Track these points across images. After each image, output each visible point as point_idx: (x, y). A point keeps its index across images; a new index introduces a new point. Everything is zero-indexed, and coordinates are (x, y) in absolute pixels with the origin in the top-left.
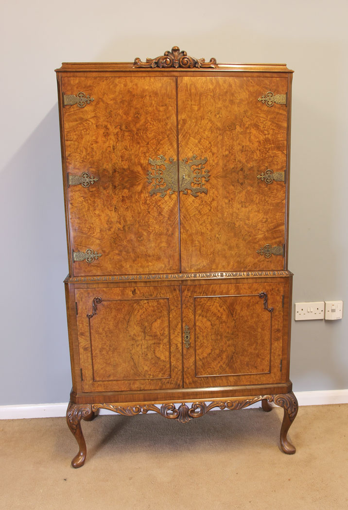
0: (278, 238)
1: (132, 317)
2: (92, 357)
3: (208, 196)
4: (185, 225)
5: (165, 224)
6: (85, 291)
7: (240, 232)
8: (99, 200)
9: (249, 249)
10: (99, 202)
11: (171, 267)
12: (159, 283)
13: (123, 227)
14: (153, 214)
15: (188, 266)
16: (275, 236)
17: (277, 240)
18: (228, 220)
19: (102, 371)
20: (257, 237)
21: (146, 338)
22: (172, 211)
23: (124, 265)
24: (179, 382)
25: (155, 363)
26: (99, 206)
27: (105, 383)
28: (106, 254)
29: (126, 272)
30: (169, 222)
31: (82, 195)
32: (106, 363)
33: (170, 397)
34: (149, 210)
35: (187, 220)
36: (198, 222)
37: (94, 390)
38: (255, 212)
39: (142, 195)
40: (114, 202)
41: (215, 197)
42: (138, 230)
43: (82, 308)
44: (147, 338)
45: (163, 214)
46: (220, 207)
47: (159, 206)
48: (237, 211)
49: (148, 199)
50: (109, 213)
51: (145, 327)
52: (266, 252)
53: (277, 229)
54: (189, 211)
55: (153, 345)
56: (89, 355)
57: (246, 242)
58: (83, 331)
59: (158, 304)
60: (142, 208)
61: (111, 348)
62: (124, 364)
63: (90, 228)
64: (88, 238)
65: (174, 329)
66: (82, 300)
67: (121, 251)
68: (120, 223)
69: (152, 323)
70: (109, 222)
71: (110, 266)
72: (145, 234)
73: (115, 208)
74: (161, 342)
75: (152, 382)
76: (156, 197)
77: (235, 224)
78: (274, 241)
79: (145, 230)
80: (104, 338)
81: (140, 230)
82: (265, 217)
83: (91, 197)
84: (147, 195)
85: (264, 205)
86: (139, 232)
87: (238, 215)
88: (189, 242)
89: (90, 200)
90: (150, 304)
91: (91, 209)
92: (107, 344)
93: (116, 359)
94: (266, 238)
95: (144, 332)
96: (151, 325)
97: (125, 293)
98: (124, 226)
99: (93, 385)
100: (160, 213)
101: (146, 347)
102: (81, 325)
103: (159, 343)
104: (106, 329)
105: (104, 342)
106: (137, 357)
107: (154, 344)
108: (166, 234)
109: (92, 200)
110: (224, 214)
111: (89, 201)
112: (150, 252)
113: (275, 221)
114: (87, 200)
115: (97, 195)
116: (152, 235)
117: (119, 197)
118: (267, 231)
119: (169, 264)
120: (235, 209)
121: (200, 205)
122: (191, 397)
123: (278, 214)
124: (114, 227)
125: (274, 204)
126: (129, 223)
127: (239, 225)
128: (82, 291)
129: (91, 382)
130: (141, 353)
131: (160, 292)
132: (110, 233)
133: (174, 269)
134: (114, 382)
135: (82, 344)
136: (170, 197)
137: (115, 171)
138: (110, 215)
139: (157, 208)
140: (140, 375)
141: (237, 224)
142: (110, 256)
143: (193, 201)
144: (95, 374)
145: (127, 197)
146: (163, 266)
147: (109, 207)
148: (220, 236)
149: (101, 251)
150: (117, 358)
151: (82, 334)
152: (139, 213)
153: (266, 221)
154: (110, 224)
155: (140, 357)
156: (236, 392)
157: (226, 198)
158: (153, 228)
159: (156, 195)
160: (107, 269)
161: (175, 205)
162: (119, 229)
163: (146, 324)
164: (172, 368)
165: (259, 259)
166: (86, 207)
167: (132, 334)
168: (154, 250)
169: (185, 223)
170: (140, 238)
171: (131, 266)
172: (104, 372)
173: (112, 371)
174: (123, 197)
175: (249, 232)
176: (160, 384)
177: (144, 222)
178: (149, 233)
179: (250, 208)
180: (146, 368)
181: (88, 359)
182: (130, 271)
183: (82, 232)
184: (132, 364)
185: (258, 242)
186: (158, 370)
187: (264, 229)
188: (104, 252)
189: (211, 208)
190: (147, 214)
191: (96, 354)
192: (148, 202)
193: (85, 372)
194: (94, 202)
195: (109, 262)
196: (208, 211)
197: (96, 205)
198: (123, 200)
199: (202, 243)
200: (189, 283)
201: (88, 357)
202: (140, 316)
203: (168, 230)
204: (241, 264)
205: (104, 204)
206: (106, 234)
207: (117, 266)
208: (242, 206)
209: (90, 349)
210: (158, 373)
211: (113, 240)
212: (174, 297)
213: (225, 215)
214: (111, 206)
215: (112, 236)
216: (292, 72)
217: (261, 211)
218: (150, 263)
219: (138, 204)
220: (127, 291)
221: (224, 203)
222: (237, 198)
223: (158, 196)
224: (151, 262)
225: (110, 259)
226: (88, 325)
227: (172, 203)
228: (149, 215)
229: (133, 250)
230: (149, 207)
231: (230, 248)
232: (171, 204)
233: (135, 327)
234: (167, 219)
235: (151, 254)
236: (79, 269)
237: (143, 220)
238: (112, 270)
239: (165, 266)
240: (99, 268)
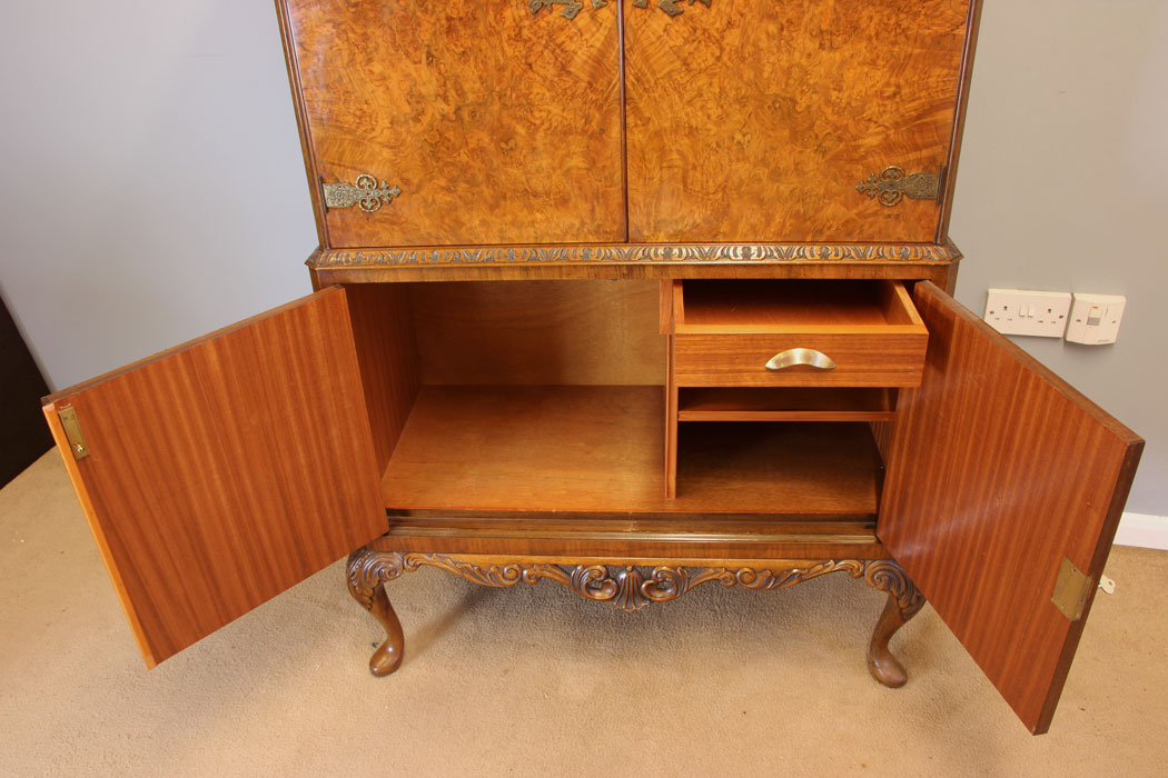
0: (927, 146)
3: (714, 10)
4: (641, 105)
5: (578, 103)
7: (811, 127)
8: (379, 32)
9: (835, 180)
10: (379, 36)
11: (599, 226)
12: (564, 270)
13: (455, 113)
14: (542, 72)
15: (648, 223)
16: (919, 141)
17: (925, 153)
18: (773, 90)
20: (861, 142)
22: (598, 61)
23: (465, 218)
26: (382, 50)
28: (413, 189)
29: (472, 238)
30: (592, 96)
31: (327, 17)
33: (597, 550)
34: (532, 59)
35: (645, 90)
36: (681, 97)
38: (863, 63)
39: (508, 13)
40: (425, 36)
41: (736, 17)
42: (499, 120)
45: (572, 69)
46: (749, 49)
47: (559, 46)
48: (804, 62)
49: (527, 23)
50: (411, 69)
52: (886, 188)
53: (928, 120)
54: (652, 61)
57: (828, 157)
60: (509, 51)
63: (362, 116)
64: (359, 144)
67: (453, 180)
68: (445, 99)
70: (415, 98)
71: (428, 222)
72: (521, 130)
73: (429, 55)
76: (550, 18)
77: (794, 102)
78: (912, 156)
79: (519, 119)
81: (506, 121)
82: (893, 80)
83: (355, 22)
84: (523, 13)
85: (894, 44)
86: (502, 126)
87: (806, 73)
88: (653, 156)
89: (353, 31)
91: (360, 57)
94: (888, 148)
98: (458, 109)
100: (564, 69)
108: (584, 132)
109: (359, 31)
110: (761, 72)
111: (351, 35)
112: (538, 184)
113: (924, 94)
114: (345, 32)
115: (371, 15)
116: (540, 135)
117: (438, 20)
118: (897, 125)
119: (593, 219)
120: (797, 55)
121: (686, 41)
123: (937, 71)
124: (430, 111)
125: (928, 41)
126: (471, 98)
127: (809, 107)
132: (419, 128)
133: (606, 232)
136: (593, 17)
138: (414, 75)
139: (553, 52)
141: (802, 103)
142: (423, 193)
143: (665, 30)
145: (461, 19)
146: (577, 223)
147: (411, 50)
148: (748, 137)
149: (396, 181)
152: (501, 69)
153: (895, 94)
154: (418, 102)
156: (766, 549)
157: (772, 17)
158: (544, 114)
159: (551, 12)
160: (418, 230)
161: (608, 42)
162: (444, 117)
165: (861, 208)
166: (345, 53)
168: (549, 177)
169: (641, 97)
170: (507, 143)
171: (484, 223)
174: (449, 19)
175: (836, 128)
177: (517, 97)
178: (533, 129)
179: (847, 51)
182: (483, 235)
183: (341, 128)
185: (863, 157)
187: (887, 119)
188: (406, 182)
189: (722, 50)
190: (525, 71)
192: (526, 33)
194: (365, 37)
195: (422, 212)
196: (711, 61)
197: (372, 45)
198: (450, 30)
199: (691, 159)
200: (650, 273)
203: (588, 120)
204: (805, 220)
205: (394, 43)
206: (408, 132)
207: (447, 220)
208: (822, 46)
211: (428, 149)
213: (766, 75)
214: (416, 49)
215: (426, 137)
217: (881, 62)
218: (539, 216)
219: (494, 40)
221: (764, 36)
222: (807, 18)
223: (555, 14)
224: (542, 212)
225: (425, 201)
227: (601, 35)
228: (531, 74)
229: (488, 177)
230: (530, 49)
231: (776, 175)
232: (598, 40)
234: (584, 85)
235: (540, 189)
236: (343, 230)
237: (513, 89)
238: (433, 232)
239: (583, 223)
240: (396, 228)
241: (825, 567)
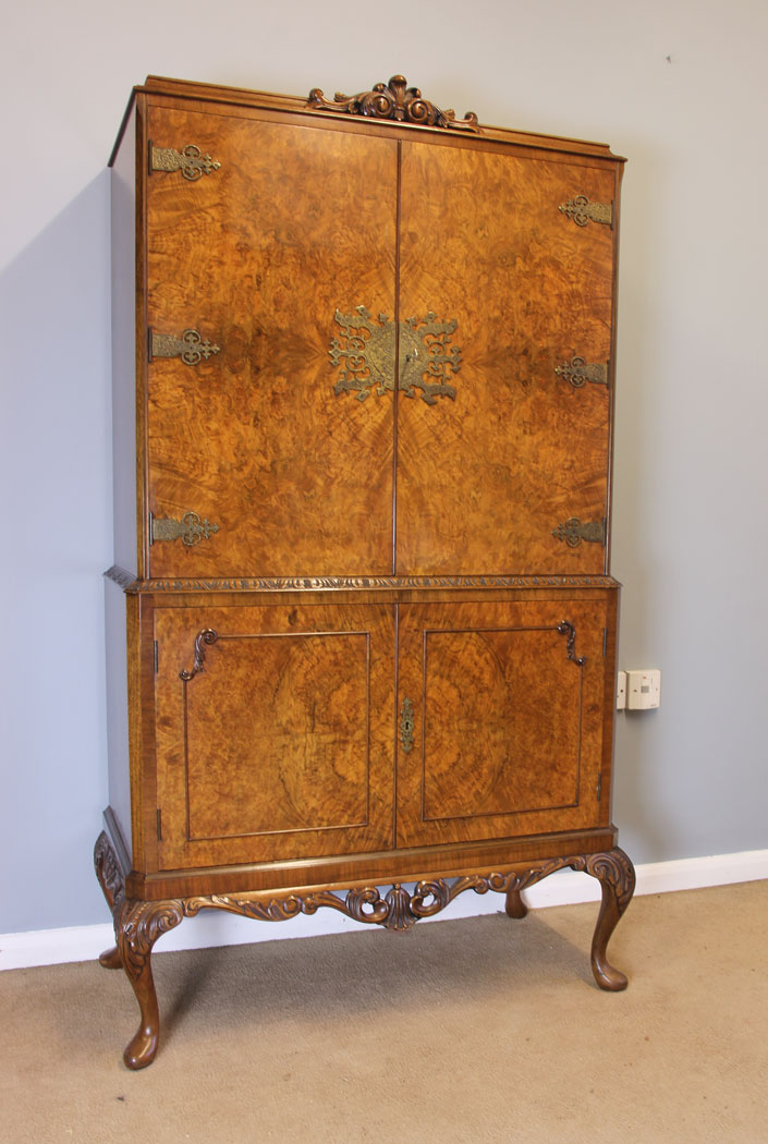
0: (594, 503)
1: (287, 678)
2: (187, 779)
3: (457, 404)
4: (408, 467)
5: (363, 463)
6: (178, 613)
7: (520, 488)
8: (219, 399)
9: (538, 527)
10: (219, 401)
11: (374, 561)
12: (351, 596)
13: (271, 465)
14: (339, 439)
15: (411, 560)
16: (588, 500)
17: (593, 508)
18: (496, 460)
19: (209, 813)
20: (552, 500)
21: (316, 730)
22: (379, 432)
23: (270, 553)
24: (385, 834)
25: (334, 791)
26: (219, 412)
27: (215, 843)
28: (230, 526)
29: (274, 571)
30: (374, 459)
31: (180, 383)
32: (220, 793)
33: (367, 871)
34: (333, 427)
35: (411, 456)
36: (435, 462)
37: (189, 863)
38: (550, 445)
39: (318, 393)
40: (255, 405)
41: (471, 409)
42: (304, 473)
43: (169, 656)
44: (319, 728)
45: (361, 438)
46: (479, 431)
47: (353, 420)
48: (514, 442)
49: (331, 401)
50: (240, 428)
51: (315, 704)
52: (569, 535)
53: (592, 485)
54: (416, 435)
55: (331, 746)
56: (181, 773)
57: (532, 510)
58: (167, 714)
59: (346, 647)
60: (316, 422)
61: (235, 755)
62: (262, 795)
63: (195, 463)
64: (189, 486)
65: (378, 708)
66: (169, 637)
67: (263, 520)
68: (265, 454)
69: (331, 693)
70: (241, 451)
71: (238, 556)
72: (320, 482)
73: (256, 419)
74: (349, 737)
75: (325, 836)
76: (348, 399)
77: (509, 470)
78: (585, 510)
79: (318, 473)
80: (217, 730)
81: (309, 474)
82: (569, 458)
83: (201, 388)
84: (328, 394)
85: (568, 433)
86: (306, 477)
87: (516, 449)
88: (414, 506)
89: (198, 395)
90: (328, 647)
91: (200, 416)
92: (224, 747)
93: (245, 783)
94: (570, 504)
95: (312, 715)
96: (329, 697)
97: (273, 619)
98: (273, 463)
99: (186, 849)
100: (354, 437)
101: (314, 750)
102: (164, 698)
103: (345, 742)
104: (225, 708)
105: (216, 741)
106: (294, 776)
107: (334, 742)
108: (366, 486)
109: (203, 396)
110: (488, 447)
111: (197, 399)
112: (329, 525)
113: (588, 467)
114: (192, 396)
115: (215, 385)
116: (334, 488)
117: (266, 393)
118: (574, 488)
119: (369, 556)
120: (510, 437)
121: (439, 422)
122: (414, 868)
123: (594, 452)
124: (251, 462)
125: (588, 432)
126: (284, 454)
127: (518, 474)
128: (172, 614)
129: (181, 843)
130: (303, 768)
131: (352, 619)
132: (241, 476)
133: (379, 567)
134: (238, 841)
135: (162, 747)
136: (377, 402)
137: (259, 332)
138: (243, 432)
139: (348, 424)
140: (297, 821)
141: (515, 470)
142: (238, 531)
143: (425, 414)
144: (193, 823)
145: (283, 394)
146: (357, 559)
147: (242, 414)
148: (480, 494)
149: (217, 519)
150: (248, 781)
151: (166, 722)
152: (309, 434)
153: (571, 467)
154: (243, 455)
155: (301, 777)
156: (508, 853)
157: (494, 411)
158: (338, 471)
159: (348, 395)
160: (229, 563)
161: (386, 420)
162: (262, 468)
163: (318, 695)
164: (371, 802)
165: (555, 549)
166: (189, 412)
167: (284, 720)
168: (338, 521)
169: (408, 461)
170: (308, 492)
171: (285, 558)
172: (215, 817)
173: (235, 814)
174: (274, 393)
175: (537, 489)
176: (343, 842)
177: (319, 456)
178: (329, 482)
179: (540, 436)
180: (313, 803)
181: (176, 785)
182: (283, 569)
183: (176, 472)
184: (281, 793)
185: (555, 511)
186: (341, 808)
187: (567, 484)
188: (224, 521)
189: (462, 430)
190: (326, 437)
191: (197, 771)
192: (329, 408)
193: (168, 818)
194: (208, 401)
195: (234, 547)
196: (455, 437)
197: (212, 408)
198: (274, 402)
199: (441, 510)
200: (415, 597)
201: (177, 778)
202: (305, 675)
203: (370, 477)
204: (520, 558)
205: (229, 408)
206: (232, 479)
207: (254, 555)
208: (525, 432)
209: (184, 759)
210: (338, 813)
211: (246, 493)
212: (381, 630)
213: (491, 450)
214: (246, 414)
215: (245, 483)
216: (622, 161)
217: (561, 445)
218: (328, 552)
219: (307, 412)
220: (277, 616)
221: (489, 423)
222: (515, 412)
223: (351, 397)
224: (331, 550)
225: (238, 538)
226: (180, 698)
227: (384, 412)
228: (331, 440)
229: (292, 518)
230: (332, 421)
231: (499, 523)
232: (379, 417)
233: (292, 701)
234: (368, 449)
235: (331, 530)
236: (163, 562)
237: (316, 450)
238: (242, 565)
239: (362, 559)
240: (211, 561)
241: (556, 865)
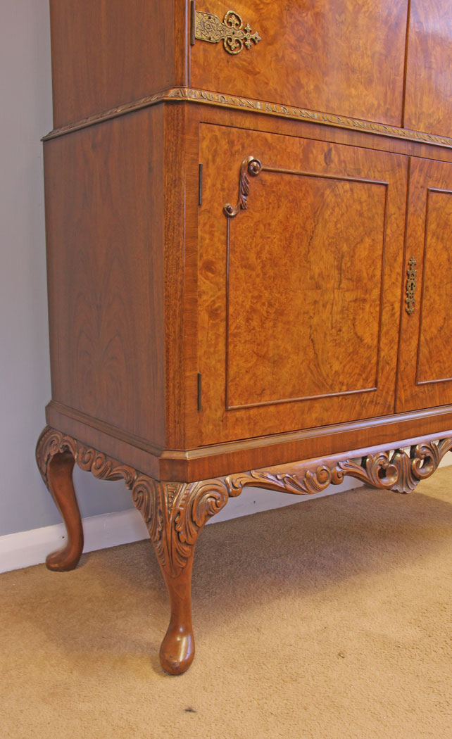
1: (320, 225)
2: (227, 338)
4: (419, 10)
6: (224, 133)
11: (388, 109)
15: (415, 114)
19: (247, 377)
21: (342, 286)
23: (304, 81)
24: (389, 400)
25: (353, 352)
27: (252, 412)
28: (270, 38)
29: (307, 102)
32: (257, 355)
33: (378, 436)
37: (226, 436)
43: (214, 185)
44: (345, 284)
51: (343, 257)
55: (352, 304)
56: (222, 330)
58: (210, 257)
59: (369, 196)
61: (272, 311)
62: (295, 358)
65: (390, 266)
66: (214, 161)
67: (300, 40)
69: (355, 246)
71: (276, 77)
72: (350, 7)
74: (368, 296)
75: (344, 401)
80: (258, 280)
88: (421, 56)
90: (355, 195)
92: (263, 300)
93: (280, 343)
95: (340, 269)
96: (354, 250)
97: (311, 156)
99: (224, 420)
101: (340, 309)
102: (207, 236)
103: (364, 300)
104: (264, 255)
105: (256, 293)
106: (322, 335)
107: (355, 301)
108: (386, 23)
112: (355, 60)
119: (385, 102)
122: (412, 432)
128: (217, 133)
129: (219, 413)
130: (330, 327)
131: (375, 166)
133: (392, 117)
134: (272, 409)
135: (204, 297)
140: (323, 385)
142: (276, 46)
144: (232, 389)
146: (376, 103)
149: (258, 27)
150: (283, 339)
151: (209, 266)
155: (328, 338)
160: (267, 84)
163: (345, 248)
164: (381, 364)
167: (317, 271)
168: (362, 56)
170: (339, 16)
171: (316, 88)
172: (252, 382)
173: (270, 378)
176: (358, 408)
178: (357, 9)
180: (337, 366)
181: (216, 344)
182: (314, 102)
184: (311, 355)
186: (358, 371)
191: (237, 327)
193: (207, 384)
195: (273, 65)
199: (440, 64)
200: (423, 151)
201: (217, 336)
202: (336, 223)
207: (291, 79)
209: (224, 314)
210: (356, 377)
212: (396, 183)
218: (353, 91)
220: (314, 151)
224: (355, 88)
225: (277, 55)
226: (223, 238)
229: (325, 43)
233: (323, 253)
235: (356, 66)
236: (204, 69)
239: (379, 105)
240: (250, 77)
